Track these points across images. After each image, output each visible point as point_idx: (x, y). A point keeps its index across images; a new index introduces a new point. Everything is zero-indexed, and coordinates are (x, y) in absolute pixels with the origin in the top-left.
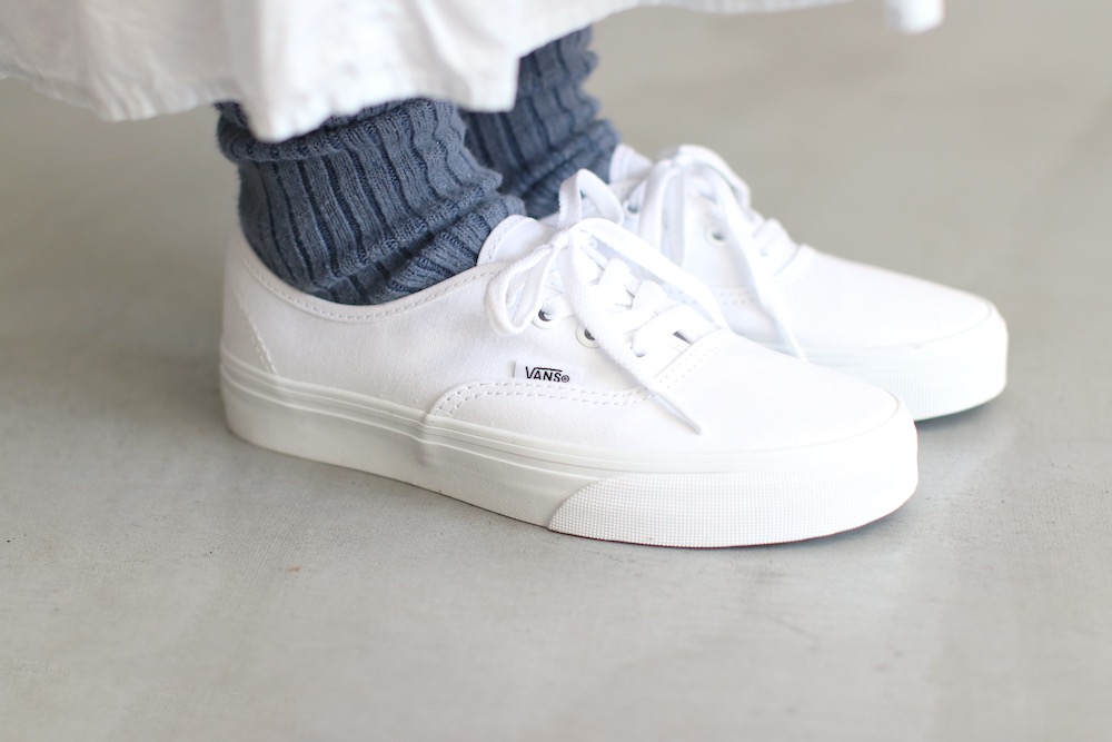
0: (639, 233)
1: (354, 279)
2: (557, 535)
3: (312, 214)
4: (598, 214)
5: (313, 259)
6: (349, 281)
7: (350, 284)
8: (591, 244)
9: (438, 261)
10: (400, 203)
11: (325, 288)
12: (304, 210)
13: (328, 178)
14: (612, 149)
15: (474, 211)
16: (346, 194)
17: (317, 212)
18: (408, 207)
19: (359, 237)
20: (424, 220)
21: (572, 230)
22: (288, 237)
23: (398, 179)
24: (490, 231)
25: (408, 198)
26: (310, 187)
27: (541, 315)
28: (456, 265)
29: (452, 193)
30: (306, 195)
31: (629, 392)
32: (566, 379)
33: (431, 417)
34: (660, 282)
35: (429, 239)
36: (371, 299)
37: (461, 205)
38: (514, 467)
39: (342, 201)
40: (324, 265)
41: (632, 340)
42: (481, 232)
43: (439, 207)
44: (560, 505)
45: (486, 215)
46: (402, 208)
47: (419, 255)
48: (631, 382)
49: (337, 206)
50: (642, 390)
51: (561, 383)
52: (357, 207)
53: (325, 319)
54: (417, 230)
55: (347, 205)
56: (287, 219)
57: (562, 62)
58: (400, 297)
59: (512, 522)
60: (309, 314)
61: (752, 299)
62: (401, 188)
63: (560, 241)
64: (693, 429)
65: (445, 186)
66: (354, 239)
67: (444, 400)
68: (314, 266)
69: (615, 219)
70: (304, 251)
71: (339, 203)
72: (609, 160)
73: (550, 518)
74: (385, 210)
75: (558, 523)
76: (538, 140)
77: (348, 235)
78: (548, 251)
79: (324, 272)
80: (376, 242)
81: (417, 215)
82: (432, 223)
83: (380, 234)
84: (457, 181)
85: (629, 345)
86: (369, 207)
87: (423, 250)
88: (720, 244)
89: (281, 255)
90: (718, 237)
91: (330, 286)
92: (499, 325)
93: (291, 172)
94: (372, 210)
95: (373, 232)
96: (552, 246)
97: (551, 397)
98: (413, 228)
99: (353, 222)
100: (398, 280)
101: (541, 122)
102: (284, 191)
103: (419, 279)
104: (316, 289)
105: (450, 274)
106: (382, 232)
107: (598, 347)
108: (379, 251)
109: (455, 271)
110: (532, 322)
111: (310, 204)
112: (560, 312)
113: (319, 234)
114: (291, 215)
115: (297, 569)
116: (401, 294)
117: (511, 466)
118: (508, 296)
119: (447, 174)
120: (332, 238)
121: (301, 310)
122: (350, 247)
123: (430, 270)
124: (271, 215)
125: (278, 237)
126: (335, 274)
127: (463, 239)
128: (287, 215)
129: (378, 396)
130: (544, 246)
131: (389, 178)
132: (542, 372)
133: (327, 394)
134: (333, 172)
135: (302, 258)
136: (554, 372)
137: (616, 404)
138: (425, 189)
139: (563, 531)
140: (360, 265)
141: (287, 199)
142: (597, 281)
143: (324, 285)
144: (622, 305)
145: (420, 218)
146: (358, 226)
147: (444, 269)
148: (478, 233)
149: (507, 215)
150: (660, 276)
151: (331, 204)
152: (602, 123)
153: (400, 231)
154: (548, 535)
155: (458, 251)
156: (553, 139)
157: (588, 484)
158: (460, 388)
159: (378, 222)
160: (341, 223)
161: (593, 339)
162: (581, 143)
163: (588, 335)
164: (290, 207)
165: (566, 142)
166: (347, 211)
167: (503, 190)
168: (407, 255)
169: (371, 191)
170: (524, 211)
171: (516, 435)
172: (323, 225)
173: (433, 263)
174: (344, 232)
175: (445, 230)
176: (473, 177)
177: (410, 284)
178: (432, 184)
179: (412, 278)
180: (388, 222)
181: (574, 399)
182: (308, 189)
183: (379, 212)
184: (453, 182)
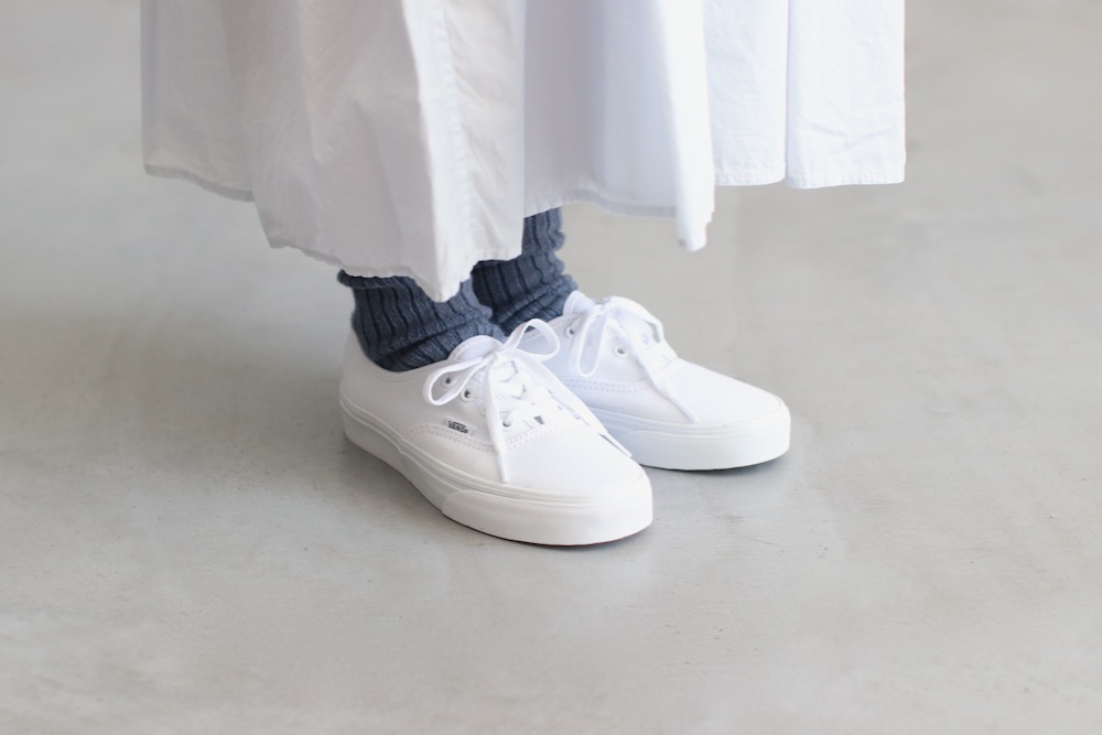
9: (427, 353)
14: (569, 292)
15: (455, 329)
21: (499, 353)
24: (461, 341)
27: (467, 394)
29: (447, 316)
32: (466, 431)
35: (425, 341)
37: (449, 324)
45: (461, 332)
51: (463, 433)
55: (388, 316)
57: (536, 240)
58: (406, 370)
65: (444, 312)
72: (565, 299)
76: (520, 286)
78: (478, 362)
80: (399, 338)
81: (424, 326)
82: (429, 332)
88: (622, 355)
90: (621, 352)
97: (454, 440)
98: (418, 334)
101: (521, 276)
103: (416, 361)
108: (400, 343)
109: (435, 360)
116: (406, 368)
122: (387, 338)
123: (422, 357)
126: (378, 353)
127: (444, 343)
130: (480, 358)
131: (410, 304)
132: (456, 425)
136: (462, 426)
142: (508, 381)
147: (430, 358)
148: (452, 342)
149: (477, 334)
151: (381, 315)
152: (562, 277)
155: (439, 350)
156: (528, 286)
157: (455, 491)
160: (385, 325)
162: (545, 290)
165: (537, 288)
168: (404, 352)
173: (423, 353)
175: (435, 337)
177: (410, 363)
182: (370, 305)
184: (450, 310)
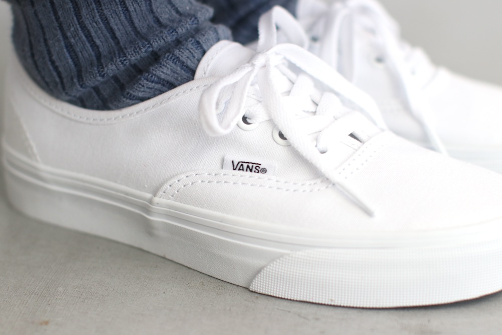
0: (320, 55)
1: (96, 89)
2: (256, 295)
3: (61, 38)
4: (289, 41)
5: (64, 75)
6: (92, 91)
7: (94, 94)
8: (283, 64)
9: (163, 76)
10: (130, 29)
11: (75, 96)
12: (55, 36)
13: (72, 9)
15: (193, 37)
16: (87, 22)
17: (65, 37)
18: (137, 33)
19: (99, 56)
20: (149, 42)
21: (269, 52)
22: (44, 58)
23: (127, 10)
24: (204, 53)
25: (136, 25)
26: (59, 18)
27: (245, 119)
28: (177, 79)
29: (173, 21)
30: (56, 24)
31: (314, 181)
32: (264, 171)
33: (156, 200)
34: (337, 94)
35: (156, 58)
36: (110, 105)
37: (180, 30)
38: (223, 241)
39: (84, 28)
40: (72, 79)
41: (317, 139)
42: (197, 53)
43: (161, 32)
44: (259, 271)
45: (202, 40)
46: (132, 33)
47: (148, 71)
48: (316, 173)
49: (80, 32)
50: (326, 180)
51: (260, 174)
52: (96, 32)
53: (76, 121)
54: (143, 50)
55: (88, 31)
56: (43, 44)
58: (133, 104)
59: (221, 283)
60: (64, 117)
61: (406, 107)
62: (130, 16)
63: (260, 61)
64: (368, 213)
65: (167, 16)
66: (94, 58)
67: (167, 186)
68: (65, 80)
69: (301, 44)
70: (56, 68)
71: (82, 29)
73: (251, 281)
74: (118, 34)
75: (258, 285)
77: (90, 55)
78: (250, 69)
79: (73, 84)
80: (112, 60)
81: (144, 38)
82: (155, 45)
83: (115, 54)
84: (178, 12)
85: (315, 143)
86: (105, 32)
87: (151, 68)
88: (380, 66)
89: (39, 72)
90: (380, 60)
91: (78, 95)
92: (210, 127)
93: (44, 6)
94: (108, 35)
95: (110, 53)
96: (253, 65)
97: (252, 185)
98: (140, 49)
99: (94, 45)
100: (131, 92)
102: (39, 21)
103: (148, 90)
104: (68, 98)
105: (172, 86)
106: (117, 52)
107: (289, 146)
108: (114, 67)
109: (176, 84)
110: (237, 125)
111: (59, 32)
112: (260, 116)
113: (67, 55)
114: (45, 40)
115: (46, 323)
116: (133, 102)
117: (220, 240)
118: (217, 104)
119: (169, 7)
120: (77, 57)
121: (58, 114)
122: (92, 64)
123: (157, 83)
124: (30, 42)
125: (36, 58)
126: (81, 86)
127: (183, 59)
128: (42, 40)
129: (116, 182)
130: (247, 65)
131: (120, 9)
132: (245, 165)
133: (78, 179)
134: (77, 5)
135: (55, 74)
136: (255, 165)
137: (304, 191)
138: (150, 18)
139: (261, 292)
140: (99, 78)
141: (42, 28)
142: (289, 93)
143: (73, 94)
144: (308, 112)
145: (146, 40)
146: (98, 47)
147: (168, 82)
148: (195, 55)
149: (218, 40)
150: (337, 89)
151: (76, 30)
153: (130, 50)
154: (248, 295)
155: (179, 68)
157: (281, 256)
158: (180, 177)
159: (113, 45)
160: (84, 45)
161: (285, 139)
163: (281, 136)
164: (44, 34)
166: (89, 36)
167: (214, 20)
168: (138, 71)
169: (107, 19)
170: (231, 38)
171: (225, 215)
172: (70, 47)
173: (159, 78)
174: (86, 53)
175: (169, 51)
176: (190, 9)
177: (140, 95)
178: (157, 14)
179: (142, 89)
180: (122, 44)
181: (270, 187)
182: (57, 19)
183: (114, 37)
184: (174, 13)
